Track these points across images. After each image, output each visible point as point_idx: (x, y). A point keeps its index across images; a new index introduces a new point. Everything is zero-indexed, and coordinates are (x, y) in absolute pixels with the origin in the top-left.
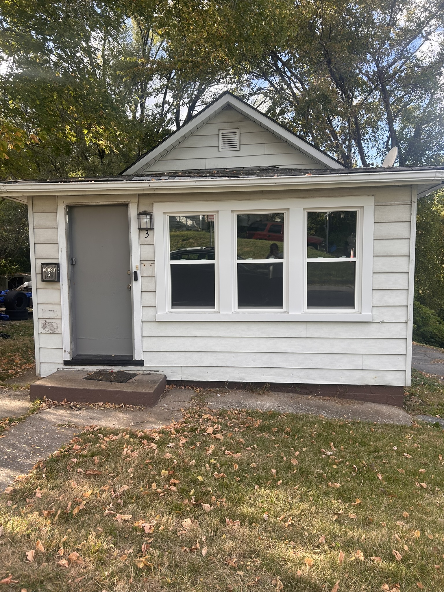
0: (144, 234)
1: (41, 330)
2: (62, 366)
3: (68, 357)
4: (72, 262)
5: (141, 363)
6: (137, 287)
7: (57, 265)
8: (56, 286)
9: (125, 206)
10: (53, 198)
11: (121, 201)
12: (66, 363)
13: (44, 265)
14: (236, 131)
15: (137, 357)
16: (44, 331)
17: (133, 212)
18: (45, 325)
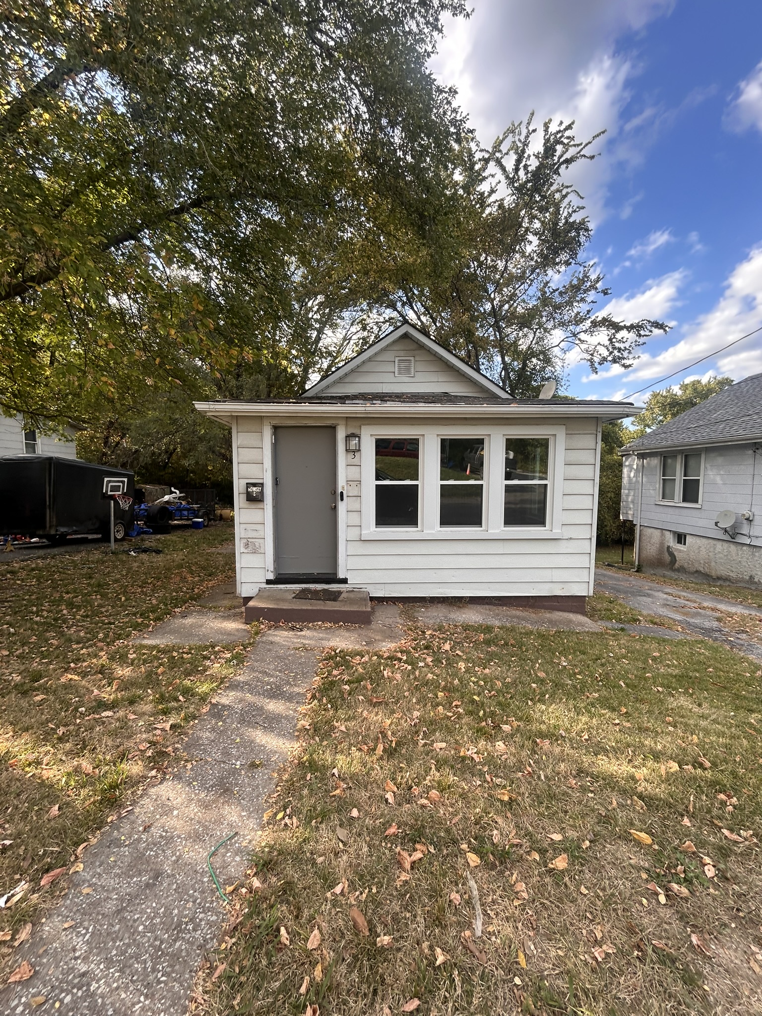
0: (351, 455)
1: (243, 550)
2: (264, 586)
3: (271, 576)
4: (276, 482)
5: (344, 581)
6: (342, 507)
7: (262, 485)
8: (260, 505)
9: (333, 429)
10: (260, 419)
11: (328, 423)
12: (269, 582)
13: (249, 485)
14: (412, 358)
15: (341, 575)
16: (246, 551)
17: (341, 434)
18: (247, 545)
